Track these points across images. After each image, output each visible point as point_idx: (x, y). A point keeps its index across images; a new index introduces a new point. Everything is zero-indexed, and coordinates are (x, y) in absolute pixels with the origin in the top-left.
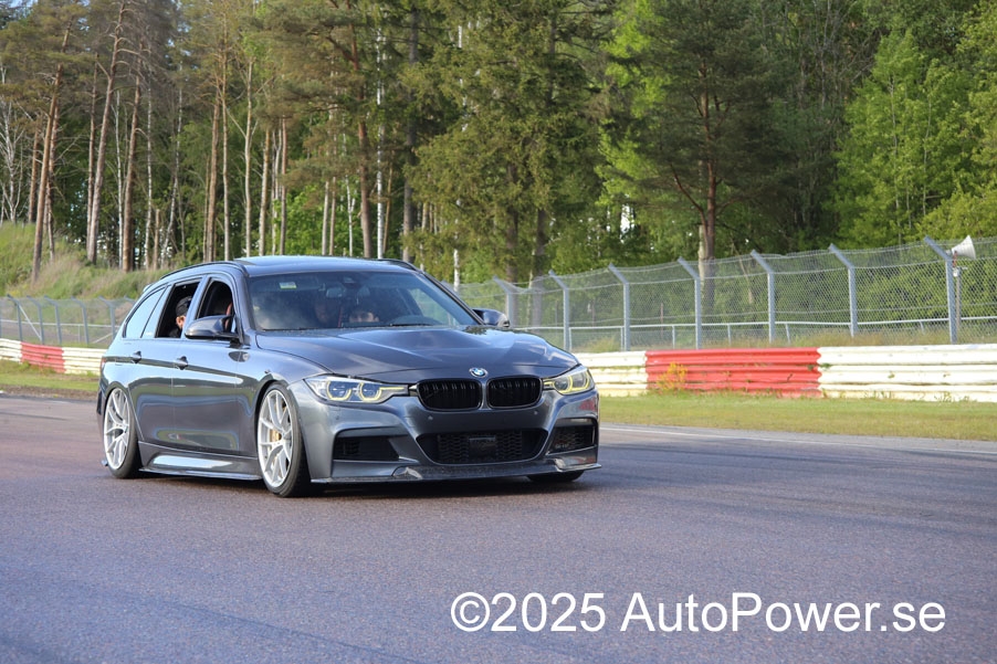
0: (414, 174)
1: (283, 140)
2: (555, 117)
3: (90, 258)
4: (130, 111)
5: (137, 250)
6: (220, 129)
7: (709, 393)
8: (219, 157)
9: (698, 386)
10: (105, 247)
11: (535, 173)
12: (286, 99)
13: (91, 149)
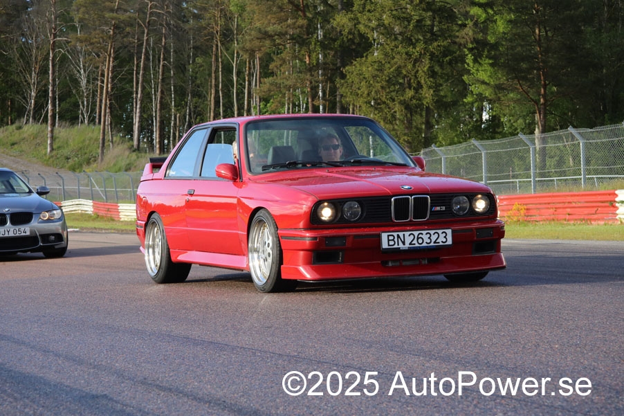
0: (343, 85)
1: (258, 67)
2: (435, 44)
3: (135, 146)
4: (159, 51)
5: (166, 141)
6: (217, 60)
7: (541, 223)
8: (217, 78)
9: (534, 218)
10: (145, 140)
11: (423, 81)
12: (258, 39)
13: (135, 76)
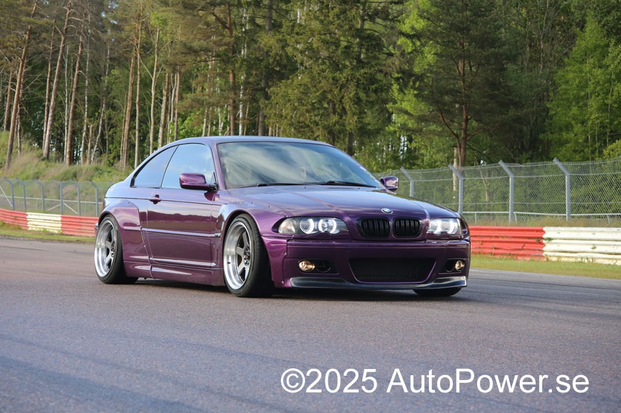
0: (267, 106)
1: (177, 83)
2: (362, 71)
3: (45, 155)
4: (75, 59)
6: (135, 73)
8: (134, 92)
10: (55, 150)
11: (347, 108)
12: (182, 53)
13: (48, 84)
